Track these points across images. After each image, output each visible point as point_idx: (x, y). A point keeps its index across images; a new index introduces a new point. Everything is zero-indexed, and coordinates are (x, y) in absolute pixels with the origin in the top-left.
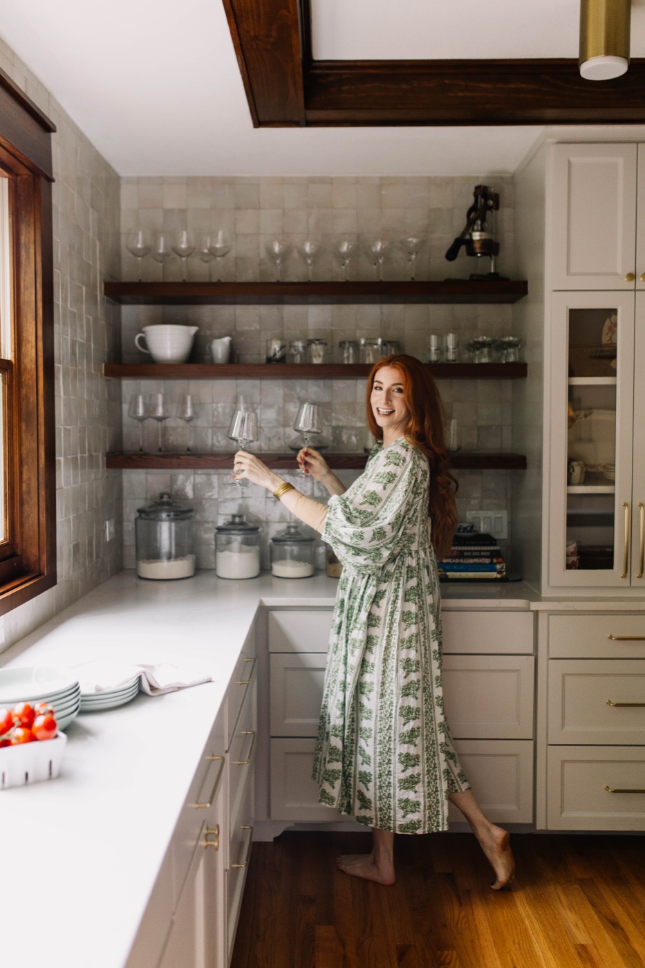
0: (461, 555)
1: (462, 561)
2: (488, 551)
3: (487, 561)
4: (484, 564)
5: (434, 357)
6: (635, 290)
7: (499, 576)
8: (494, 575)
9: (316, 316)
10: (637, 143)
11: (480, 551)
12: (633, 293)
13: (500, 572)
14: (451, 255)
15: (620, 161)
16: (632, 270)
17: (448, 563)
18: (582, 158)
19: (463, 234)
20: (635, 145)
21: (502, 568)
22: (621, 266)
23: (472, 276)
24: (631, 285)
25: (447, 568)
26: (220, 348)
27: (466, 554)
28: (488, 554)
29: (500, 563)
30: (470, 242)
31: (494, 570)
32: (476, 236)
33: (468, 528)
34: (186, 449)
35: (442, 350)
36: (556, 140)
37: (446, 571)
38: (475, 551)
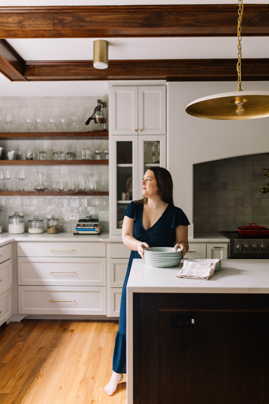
0: (84, 225)
1: (84, 227)
2: (93, 224)
3: (93, 227)
4: (92, 229)
5: (83, 158)
6: (138, 135)
7: (96, 233)
8: (95, 232)
9: (46, 144)
10: (138, 86)
11: (91, 224)
12: (137, 136)
13: (97, 231)
14: (87, 123)
15: (132, 92)
16: (137, 129)
17: (79, 228)
18: (120, 91)
19: (92, 116)
20: (137, 87)
21: (97, 230)
22: (134, 128)
23: (94, 130)
24: (136, 133)
25: (79, 230)
26: (11, 155)
27: (86, 225)
28: (93, 225)
29: (97, 228)
30: (95, 119)
31: (95, 230)
32: (97, 117)
33: (89, 217)
34: (7, 189)
35: (85, 155)
36: (112, 85)
37: (78, 231)
38: (89, 224)
